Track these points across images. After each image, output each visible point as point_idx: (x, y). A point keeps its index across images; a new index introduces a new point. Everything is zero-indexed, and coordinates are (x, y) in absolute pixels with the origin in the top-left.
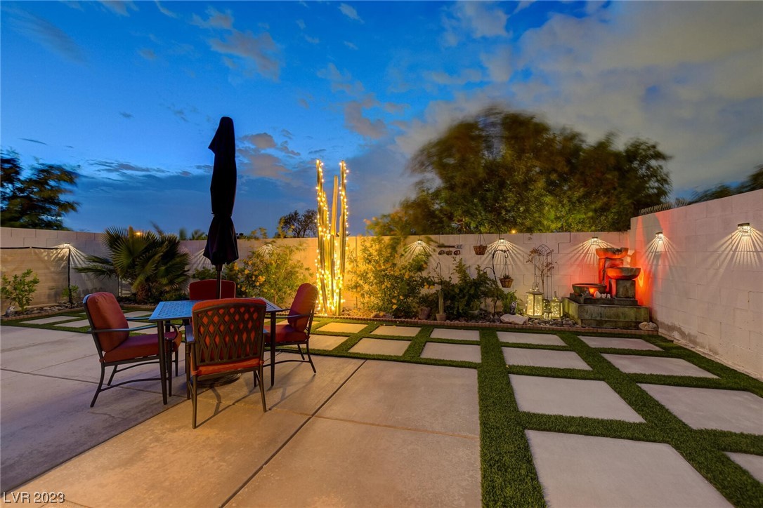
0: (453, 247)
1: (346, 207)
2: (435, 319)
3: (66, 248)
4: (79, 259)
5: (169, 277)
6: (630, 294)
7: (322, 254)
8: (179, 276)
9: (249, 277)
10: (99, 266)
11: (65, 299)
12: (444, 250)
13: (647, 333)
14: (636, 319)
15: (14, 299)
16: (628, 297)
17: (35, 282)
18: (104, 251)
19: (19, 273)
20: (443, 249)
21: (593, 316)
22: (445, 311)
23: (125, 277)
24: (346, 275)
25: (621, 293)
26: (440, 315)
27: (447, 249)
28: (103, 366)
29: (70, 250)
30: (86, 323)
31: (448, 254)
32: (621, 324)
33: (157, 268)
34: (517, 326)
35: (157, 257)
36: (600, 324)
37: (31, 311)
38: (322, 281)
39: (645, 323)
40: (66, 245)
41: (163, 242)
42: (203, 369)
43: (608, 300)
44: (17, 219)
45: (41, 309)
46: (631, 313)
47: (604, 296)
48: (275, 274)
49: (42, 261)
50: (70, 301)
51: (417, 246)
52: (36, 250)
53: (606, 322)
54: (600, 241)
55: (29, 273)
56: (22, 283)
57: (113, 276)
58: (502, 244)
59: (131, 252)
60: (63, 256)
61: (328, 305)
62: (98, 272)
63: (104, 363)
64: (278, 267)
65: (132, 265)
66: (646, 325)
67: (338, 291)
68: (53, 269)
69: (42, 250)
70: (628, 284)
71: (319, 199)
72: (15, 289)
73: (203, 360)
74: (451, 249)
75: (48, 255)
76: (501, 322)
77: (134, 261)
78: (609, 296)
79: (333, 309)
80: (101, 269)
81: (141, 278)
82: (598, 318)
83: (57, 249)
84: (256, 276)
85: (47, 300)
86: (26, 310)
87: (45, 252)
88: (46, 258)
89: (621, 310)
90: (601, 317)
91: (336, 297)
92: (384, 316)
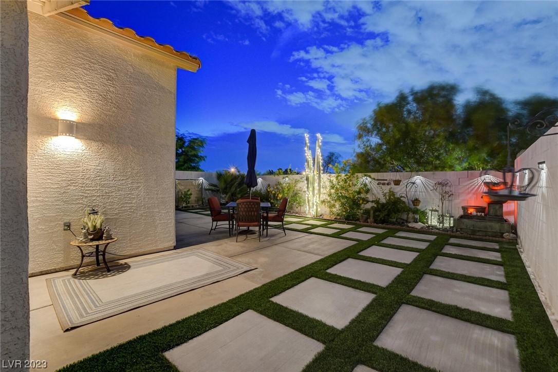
0: (386, 180)
1: (321, 158)
2: (368, 222)
3: (201, 180)
4: (206, 184)
5: (241, 194)
6: (498, 213)
7: (308, 184)
8: (246, 194)
9: (274, 194)
10: (213, 188)
11: (201, 202)
12: (381, 183)
13: (508, 240)
14: (500, 230)
15: (184, 201)
16: (497, 216)
17: (191, 194)
18: (215, 181)
19: (186, 190)
20: (380, 181)
21: (468, 226)
22: (374, 218)
23: (223, 194)
24: (321, 195)
25: (491, 213)
26: (371, 220)
27: (382, 182)
28: (213, 221)
29: (203, 181)
30: (209, 212)
31: (383, 185)
32: (490, 234)
33: (236, 189)
34: (415, 230)
35: (235, 184)
36: (474, 232)
37: (189, 207)
38: (308, 198)
39: (507, 234)
40: (201, 178)
41: (239, 176)
42: (240, 223)
43: (483, 217)
44: (183, 165)
45: (193, 206)
46: (496, 226)
47: (479, 214)
48: (287, 193)
49: (193, 185)
50: (203, 204)
51: (364, 179)
52: (191, 180)
53: (479, 231)
54: (491, 177)
55: (189, 190)
56: (187, 194)
57: (219, 193)
58: (418, 179)
59: (225, 181)
60: (200, 183)
61: (311, 211)
62: (212, 190)
63: (213, 220)
64: (289, 190)
65: (226, 188)
66: (507, 235)
67: (316, 204)
68: (197, 189)
70: (497, 207)
71: (306, 154)
72: (185, 197)
73: (240, 220)
74: (385, 182)
75: (195, 183)
76: (408, 227)
77: (227, 186)
78: (483, 214)
79: (313, 213)
80: (214, 189)
81: (229, 194)
82: (472, 228)
83: (198, 180)
84: (278, 194)
85: (195, 202)
86: (188, 206)
87: (194, 181)
89: (489, 224)
90: (474, 227)
91: (315, 207)
92: (340, 219)
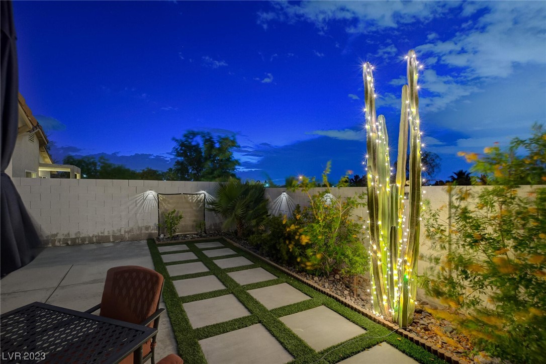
7: (373, 216)
29: (205, 195)
37: (179, 237)
40: (202, 191)
45: (186, 236)
49: (188, 202)
50: (205, 231)
52: (185, 195)
60: (201, 199)
68: (194, 208)
69: (189, 195)
71: (367, 127)
75: (192, 198)
83: (196, 194)
85: (191, 229)
87: (190, 196)
88: (190, 201)
